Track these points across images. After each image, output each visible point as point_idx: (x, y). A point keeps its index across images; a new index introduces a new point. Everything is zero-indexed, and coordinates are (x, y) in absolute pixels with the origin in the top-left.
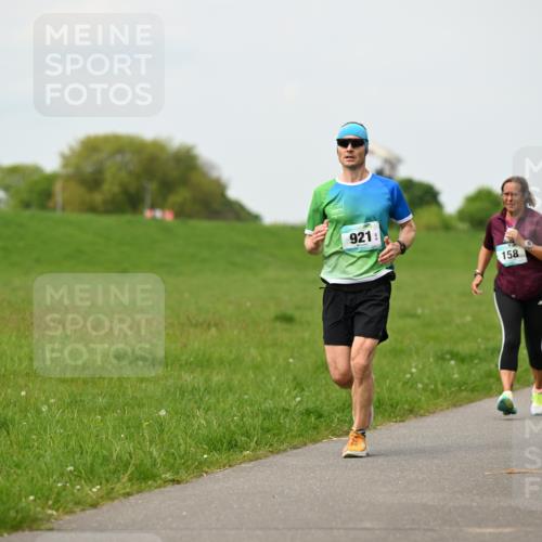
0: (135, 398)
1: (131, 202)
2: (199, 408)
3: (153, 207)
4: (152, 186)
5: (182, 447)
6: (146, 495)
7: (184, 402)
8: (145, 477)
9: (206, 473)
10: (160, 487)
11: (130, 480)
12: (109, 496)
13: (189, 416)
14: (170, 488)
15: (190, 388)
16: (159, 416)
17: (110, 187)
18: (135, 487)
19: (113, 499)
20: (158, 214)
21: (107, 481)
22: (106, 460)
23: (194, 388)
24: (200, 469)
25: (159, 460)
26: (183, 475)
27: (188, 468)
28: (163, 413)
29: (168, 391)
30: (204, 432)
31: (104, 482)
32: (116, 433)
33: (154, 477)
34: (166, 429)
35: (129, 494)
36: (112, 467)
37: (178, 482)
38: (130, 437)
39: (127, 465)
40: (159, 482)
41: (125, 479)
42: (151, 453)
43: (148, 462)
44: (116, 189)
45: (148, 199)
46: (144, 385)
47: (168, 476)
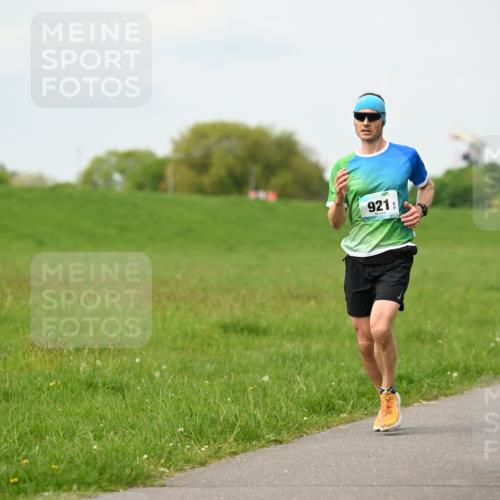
0: (240, 365)
1: (236, 184)
2: (299, 374)
3: (257, 188)
4: (256, 170)
5: (284, 410)
6: (251, 454)
7: (285, 369)
8: (249, 437)
9: (307, 434)
10: (263, 446)
11: (236, 440)
12: (217, 455)
13: (291, 382)
14: (273, 448)
15: (291, 356)
16: (263, 382)
17: (217, 171)
18: (241, 447)
19: (220, 458)
20: (262, 195)
21: (215, 441)
22: (214, 422)
23: (295, 356)
24: (300, 431)
25: (262, 422)
26: (285, 435)
27: (289, 429)
28: (266, 378)
29: (271, 359)
30: (304, 396)
31: (212, 442)
32: (223, 396)
33: (258, 438)
34: (269, 393)
35: (235, 453)
36: (219, 428)
37: (281, 442)
38: (235, 401)
39: (233, 426)
40: (263, 442)
41: (231, 440)
42: (255, 416)
43: (252, 423)
44: (223, 172)
45: (253, 182)
46: (248, 353)
47: (271, 436)
